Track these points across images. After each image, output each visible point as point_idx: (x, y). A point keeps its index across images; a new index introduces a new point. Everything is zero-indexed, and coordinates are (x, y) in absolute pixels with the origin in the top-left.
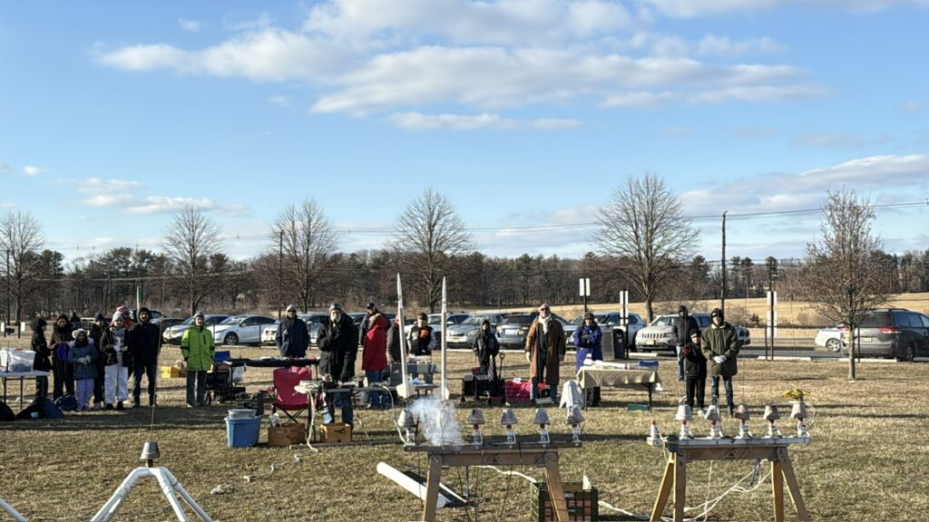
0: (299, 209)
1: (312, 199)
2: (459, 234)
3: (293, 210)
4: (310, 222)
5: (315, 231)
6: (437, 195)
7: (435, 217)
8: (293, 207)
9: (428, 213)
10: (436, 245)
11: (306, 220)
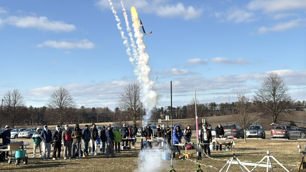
1: (17, 89)
2: (71, 101)
7: (63, 95)
8: (10, 91)
9: (60, 94)
10: (63, 104)
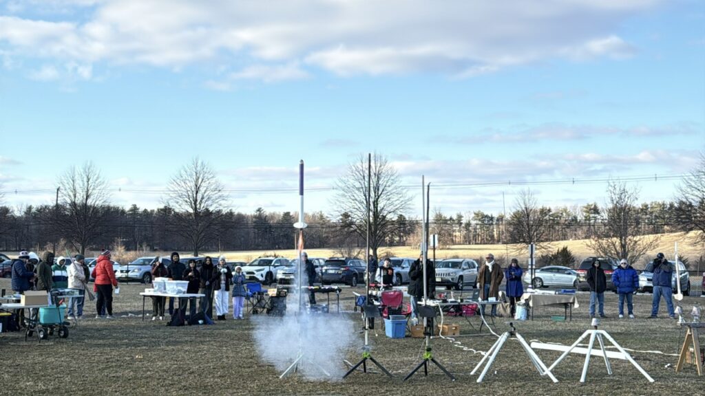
0: (79, 169)
1: (91, 162)
2: (220, 194)
3: (73, 170)
4: (89, 180)
5: (93, 189)
6: (202, 163)
7: (200, 180)
8: (74, 168)
9: (194, 177)
10: (201, 201)
11: (85, 179)
